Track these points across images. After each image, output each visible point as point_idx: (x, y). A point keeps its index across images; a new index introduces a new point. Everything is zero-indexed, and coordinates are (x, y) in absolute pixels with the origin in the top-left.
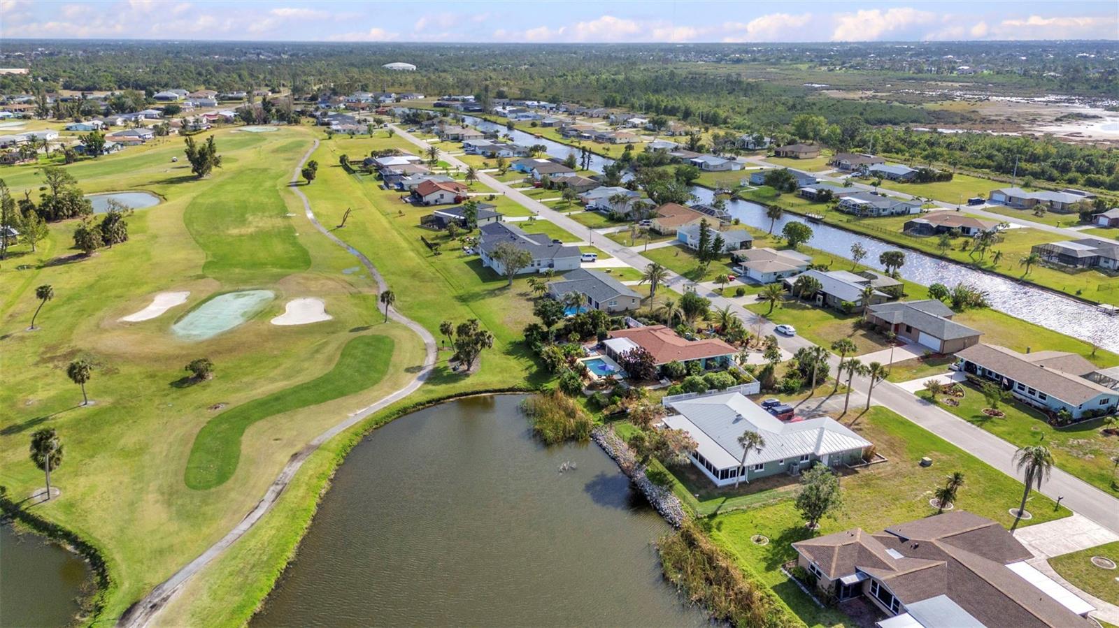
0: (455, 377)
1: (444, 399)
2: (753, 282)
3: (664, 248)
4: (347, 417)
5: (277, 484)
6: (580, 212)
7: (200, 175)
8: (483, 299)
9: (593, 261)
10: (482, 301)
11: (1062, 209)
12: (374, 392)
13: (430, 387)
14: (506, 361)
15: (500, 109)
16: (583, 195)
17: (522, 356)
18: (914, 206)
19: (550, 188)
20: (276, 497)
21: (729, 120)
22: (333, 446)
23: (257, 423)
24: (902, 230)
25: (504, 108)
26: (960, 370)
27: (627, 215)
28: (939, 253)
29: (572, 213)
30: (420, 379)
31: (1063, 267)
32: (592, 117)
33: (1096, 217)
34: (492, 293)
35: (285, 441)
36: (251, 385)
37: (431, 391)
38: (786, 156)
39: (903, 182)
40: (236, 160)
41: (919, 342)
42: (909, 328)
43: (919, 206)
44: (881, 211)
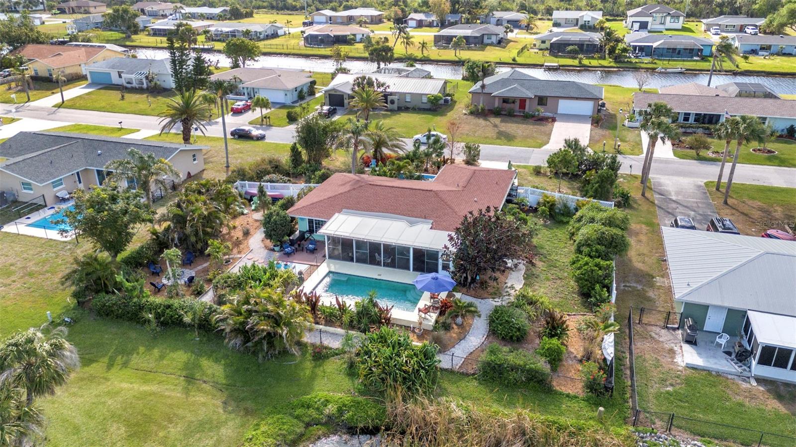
11: (372, 21)
18: (278, 28)
41: (558, 112)
42: (542, 100)
43: (282, 28)
44: (258, 34)
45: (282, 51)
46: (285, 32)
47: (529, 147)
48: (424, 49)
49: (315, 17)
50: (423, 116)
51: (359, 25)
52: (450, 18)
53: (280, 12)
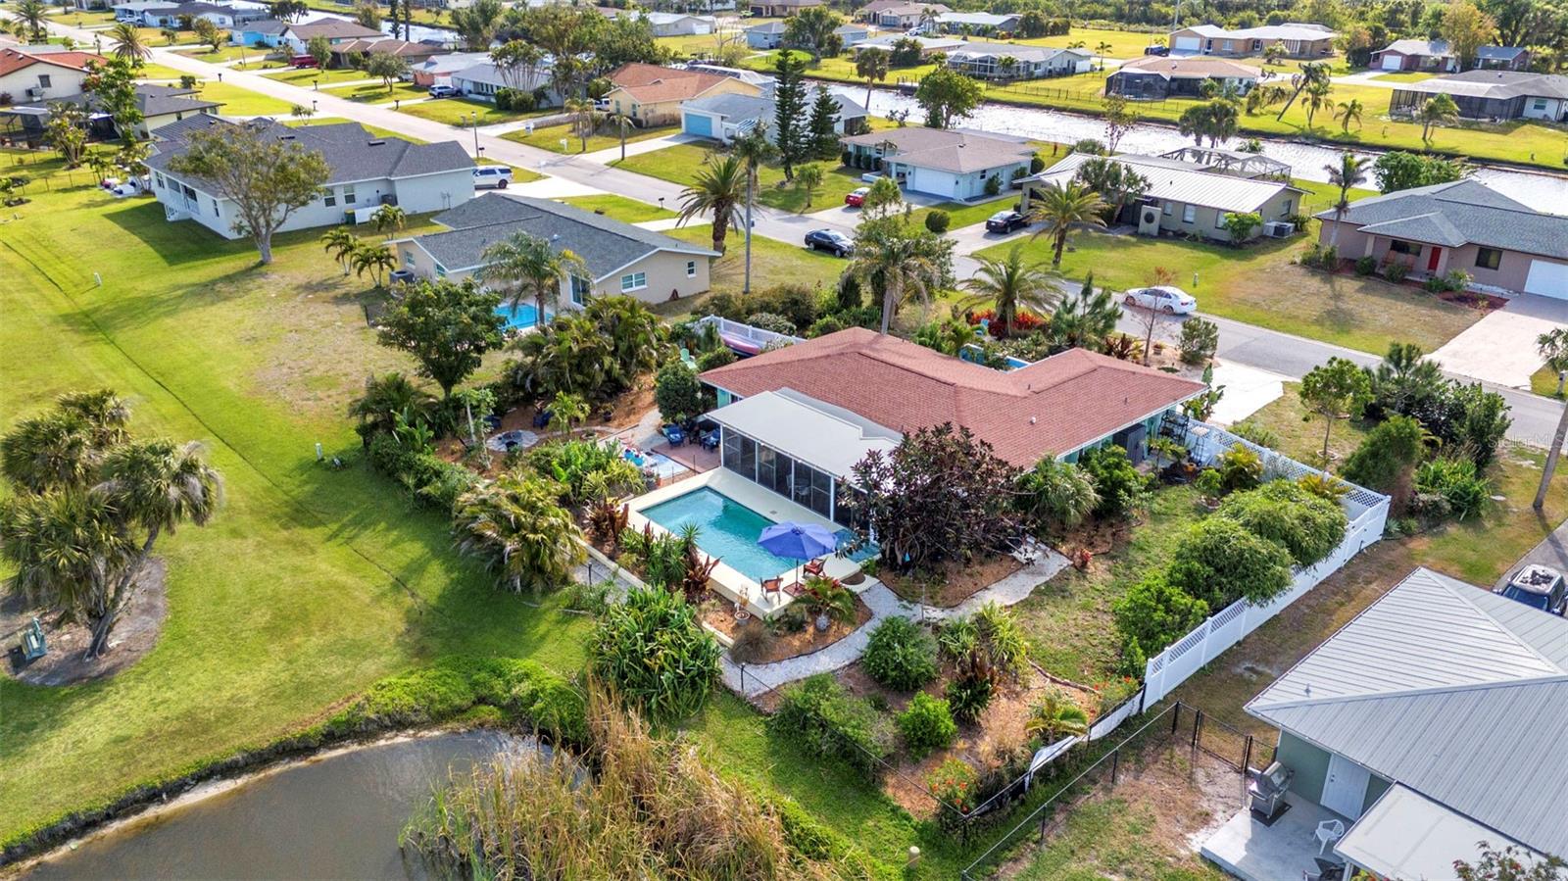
2: (937, 202)
3: (664, 150)
6: (421, 101)
8: (168, 314)
9: (503, 184)
10: (169, 322)
11: (1302, 52)
14: (292, 559)
16: (420, 66)
17: (362, 523)
18: (1081, 57)
19: (330, 67)
24: (1103, 94)
27: (540, 94)
31: (1473, 123)
33: (1377, 56)
34: (207, 291)
41: (1526, 290)
42: (1486, 257)
43: (1088, 57)
44: (1032, 68)
45: (1048, 102)
46: (1092, 66)
47: (1373, 353)
48: (1352, 118)
49: (1179, 39)
50: (1202, 254)
51: (1265, 61)
52: (1489, 56)
53: (1132, 27)
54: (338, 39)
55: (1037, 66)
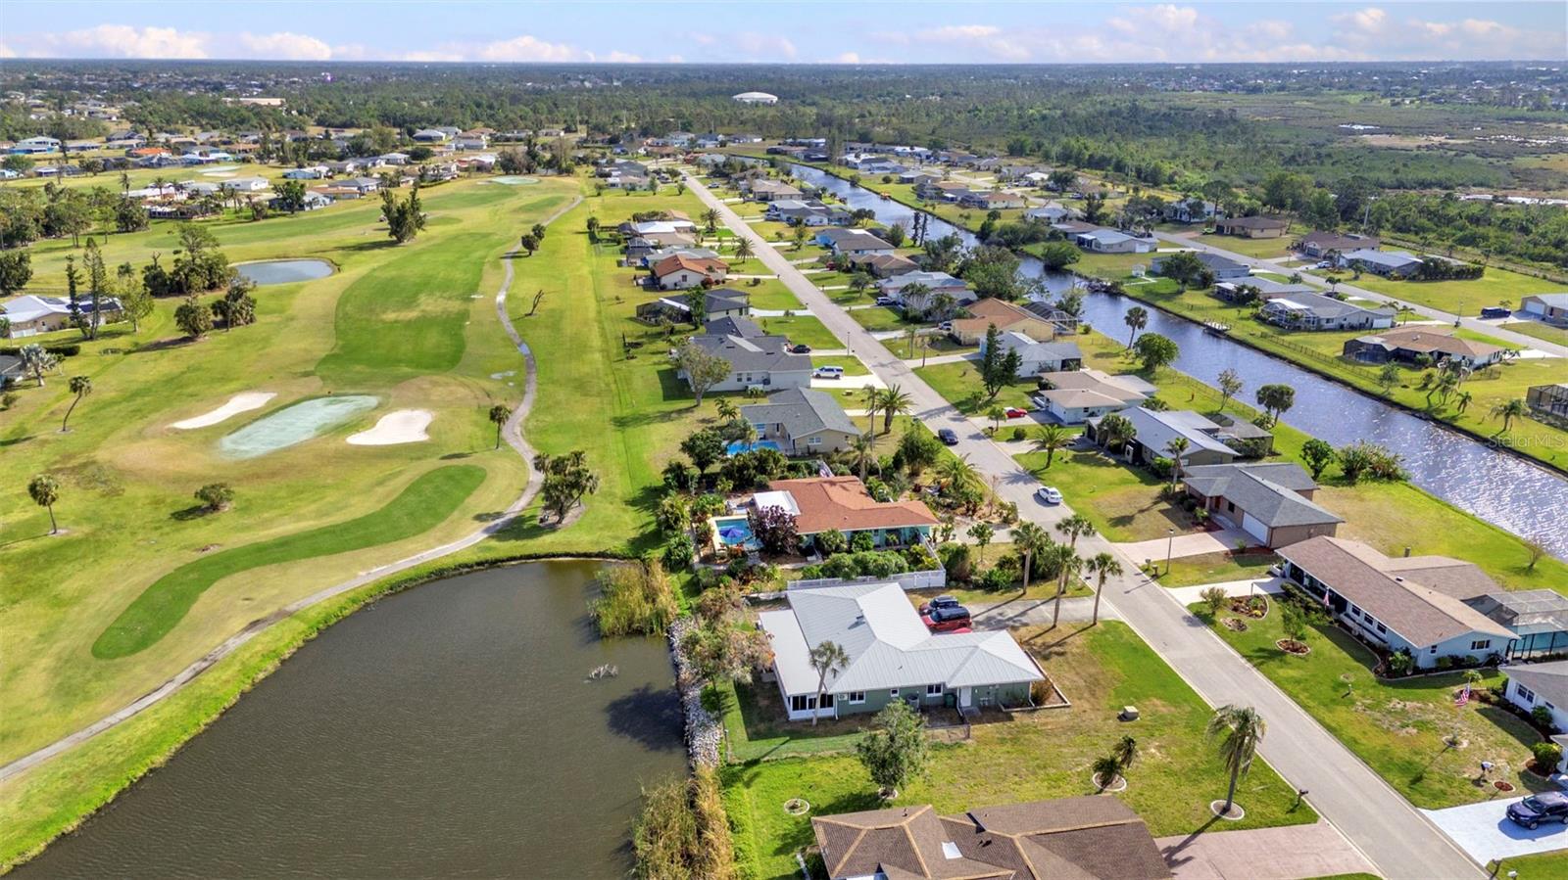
0: (536, 531)
1: (503, 561)
2: (1049, 420)
3: (954, 363)
4: (356, 576)
5: (206, 660)
6: (868, 307)
7: (400, 240)
8: (647, 424)
9: (837, 377)
10: (646, 427)
12: (409, 545)
13: (494, 543)
14: (622, 514)
15: (851, 158)
16: (886, 281)
17: (643, 509)
19: (844, 271)
20: (192, 677)
21: (1176, 178)
22: (312, 614)
23: (236, 575)
24: (1341, 354)
25: (857, 156)
26: (1284, 576)
27: (928, 313)
28: (1379, 390)
29: (853, 308)
30: (487, 530)
32: (979, 169)
34: (667, 416)
35: (255, 603)
36: (266, 524)
37: (489, 549)
38: (1232, 234)
39: (1396, 279)
40: (459, 221)
41: (1243, 527)
43: (1389, 316)
44: (1323, 322)
46: (1393, 323)
49: (1529, 303)
54: (863, 250)
55: (1328, 321)
